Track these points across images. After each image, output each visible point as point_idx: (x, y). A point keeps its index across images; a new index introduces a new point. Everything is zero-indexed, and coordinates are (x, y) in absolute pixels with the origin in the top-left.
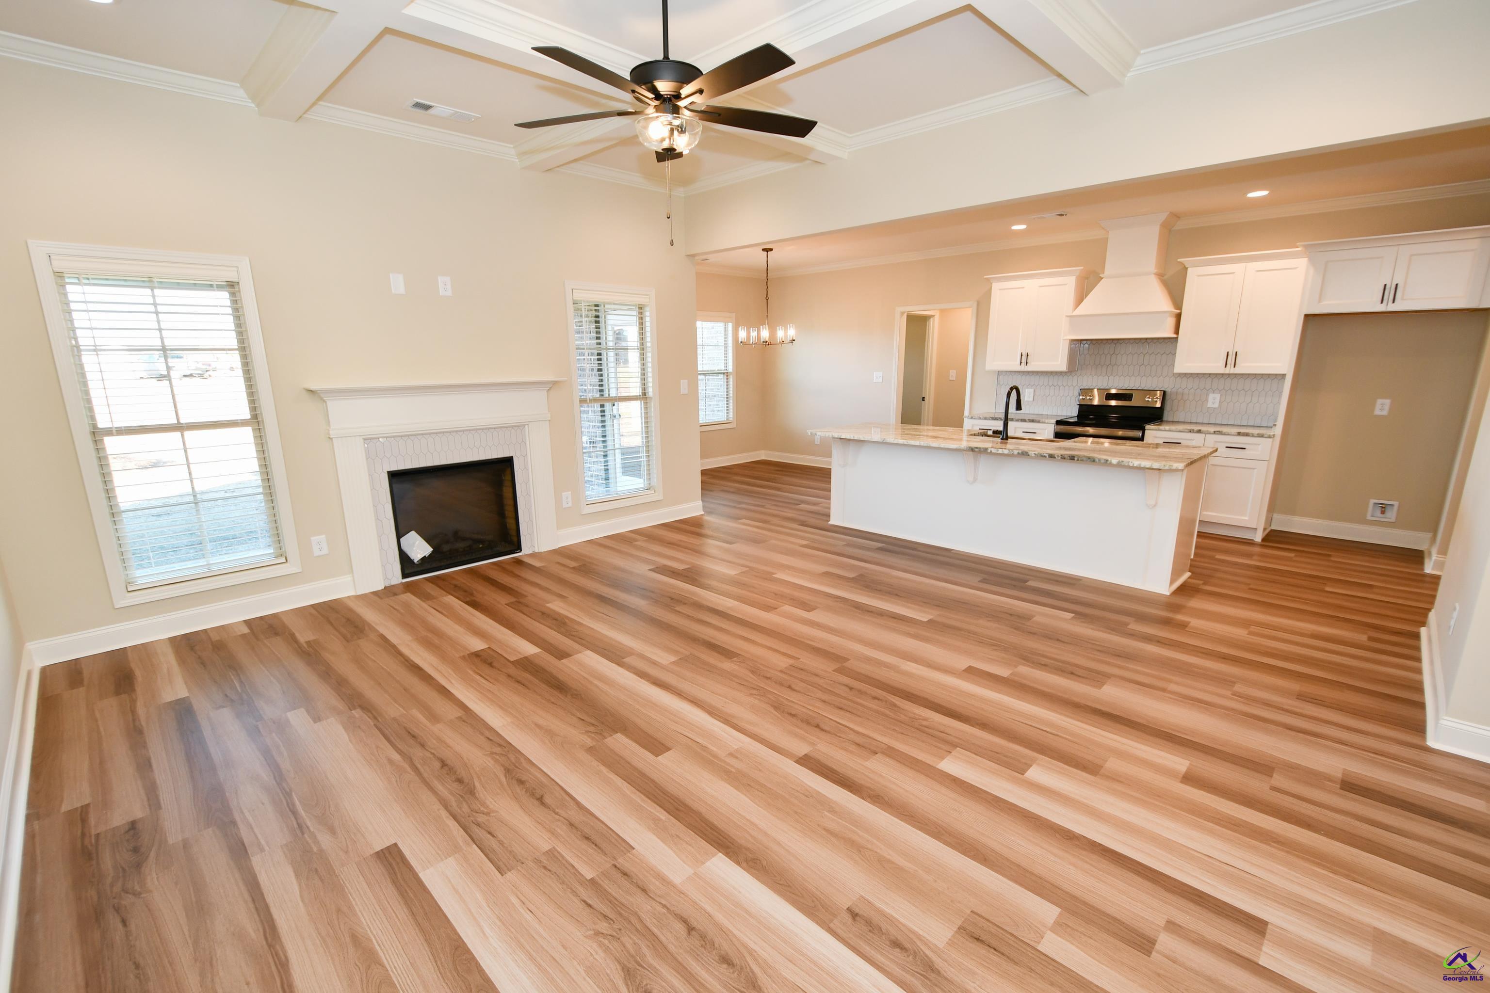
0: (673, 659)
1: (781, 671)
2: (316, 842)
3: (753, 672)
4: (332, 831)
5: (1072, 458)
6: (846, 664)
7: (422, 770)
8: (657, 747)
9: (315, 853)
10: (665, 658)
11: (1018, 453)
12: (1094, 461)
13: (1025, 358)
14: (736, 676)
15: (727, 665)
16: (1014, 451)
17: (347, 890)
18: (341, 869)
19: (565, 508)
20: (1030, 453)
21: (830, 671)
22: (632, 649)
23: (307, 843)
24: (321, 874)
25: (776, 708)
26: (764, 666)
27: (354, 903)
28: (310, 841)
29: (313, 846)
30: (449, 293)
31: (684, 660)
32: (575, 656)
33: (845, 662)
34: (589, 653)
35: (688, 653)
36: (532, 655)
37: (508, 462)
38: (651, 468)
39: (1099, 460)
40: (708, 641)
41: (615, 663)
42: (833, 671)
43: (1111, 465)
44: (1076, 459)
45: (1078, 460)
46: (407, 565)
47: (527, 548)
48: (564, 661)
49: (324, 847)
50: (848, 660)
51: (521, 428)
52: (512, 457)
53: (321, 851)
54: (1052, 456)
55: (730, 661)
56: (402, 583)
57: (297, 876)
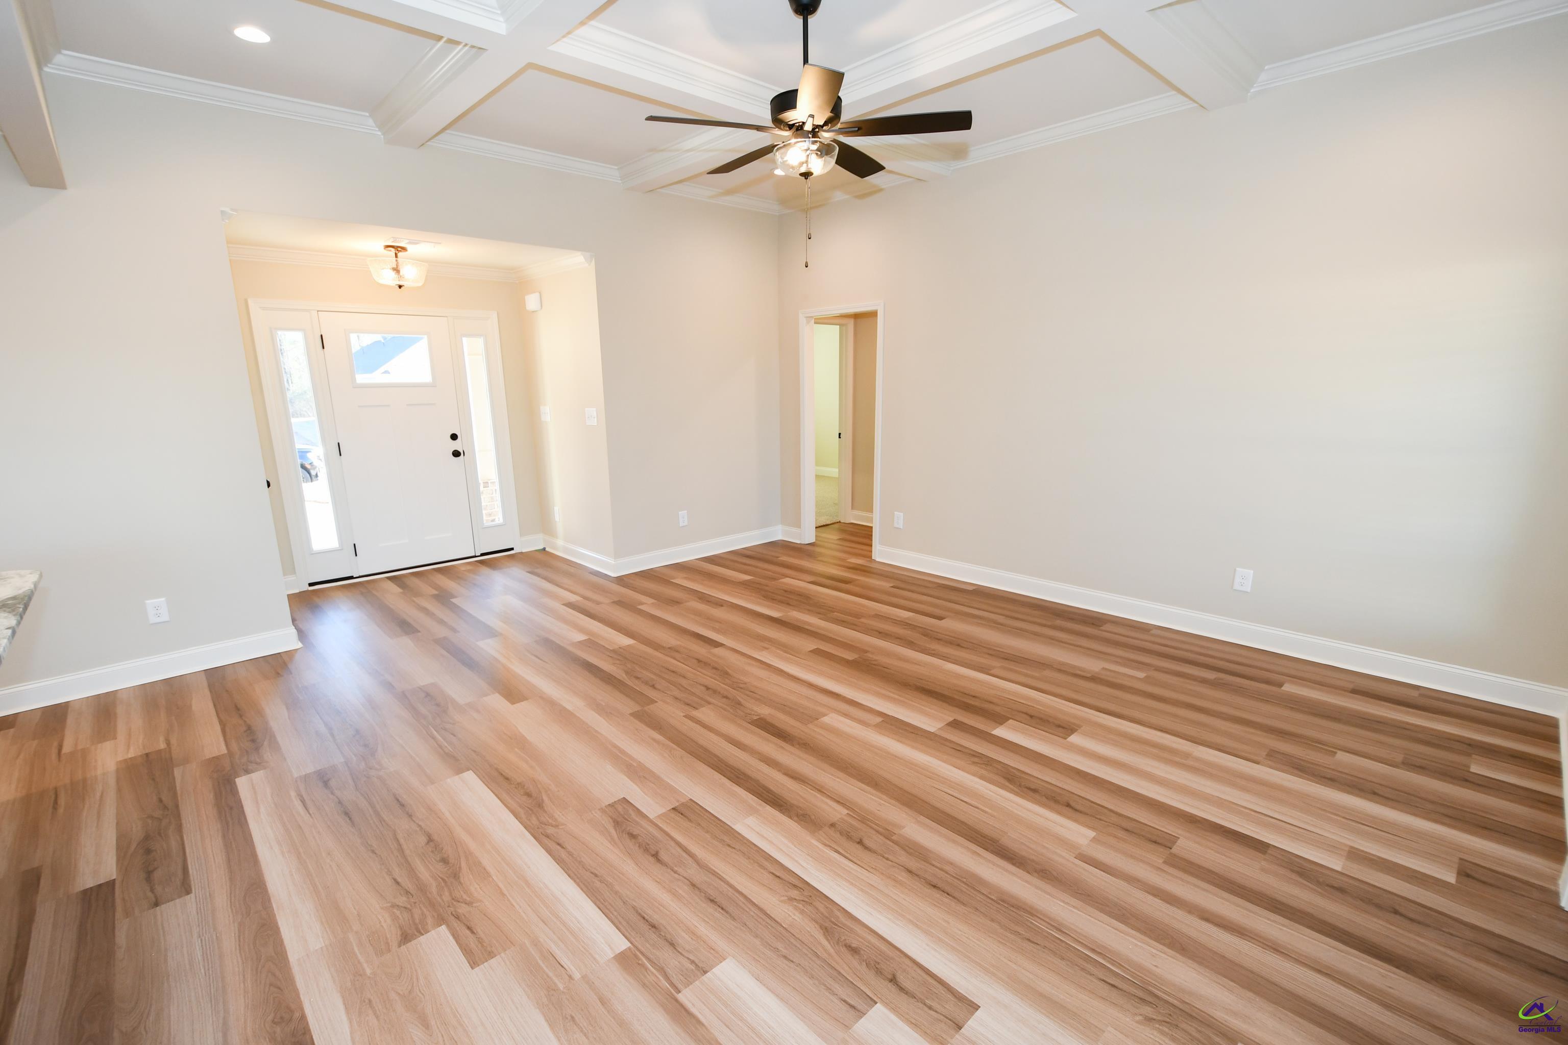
0: (826, 720)
1: (709, 703)
3: (739, 704)
6: (637, 708)
8: (817, 652)
10: (832, 719)
14: (757, 699)
15: (764, 711)
21: (660, 702)
22: (880, 733)
25: (727, 673)
26: (725, 710)
31: (812, 718)
32: (943, 725)
33: (638, 711)
34: (932, 730)
35: (810, 726)
36: (997, 727)
40: (787, 743)
41: (889, 715)
42: (656, 702)
48: (951, 719)
50: (631, 714)
55: (762, 716)
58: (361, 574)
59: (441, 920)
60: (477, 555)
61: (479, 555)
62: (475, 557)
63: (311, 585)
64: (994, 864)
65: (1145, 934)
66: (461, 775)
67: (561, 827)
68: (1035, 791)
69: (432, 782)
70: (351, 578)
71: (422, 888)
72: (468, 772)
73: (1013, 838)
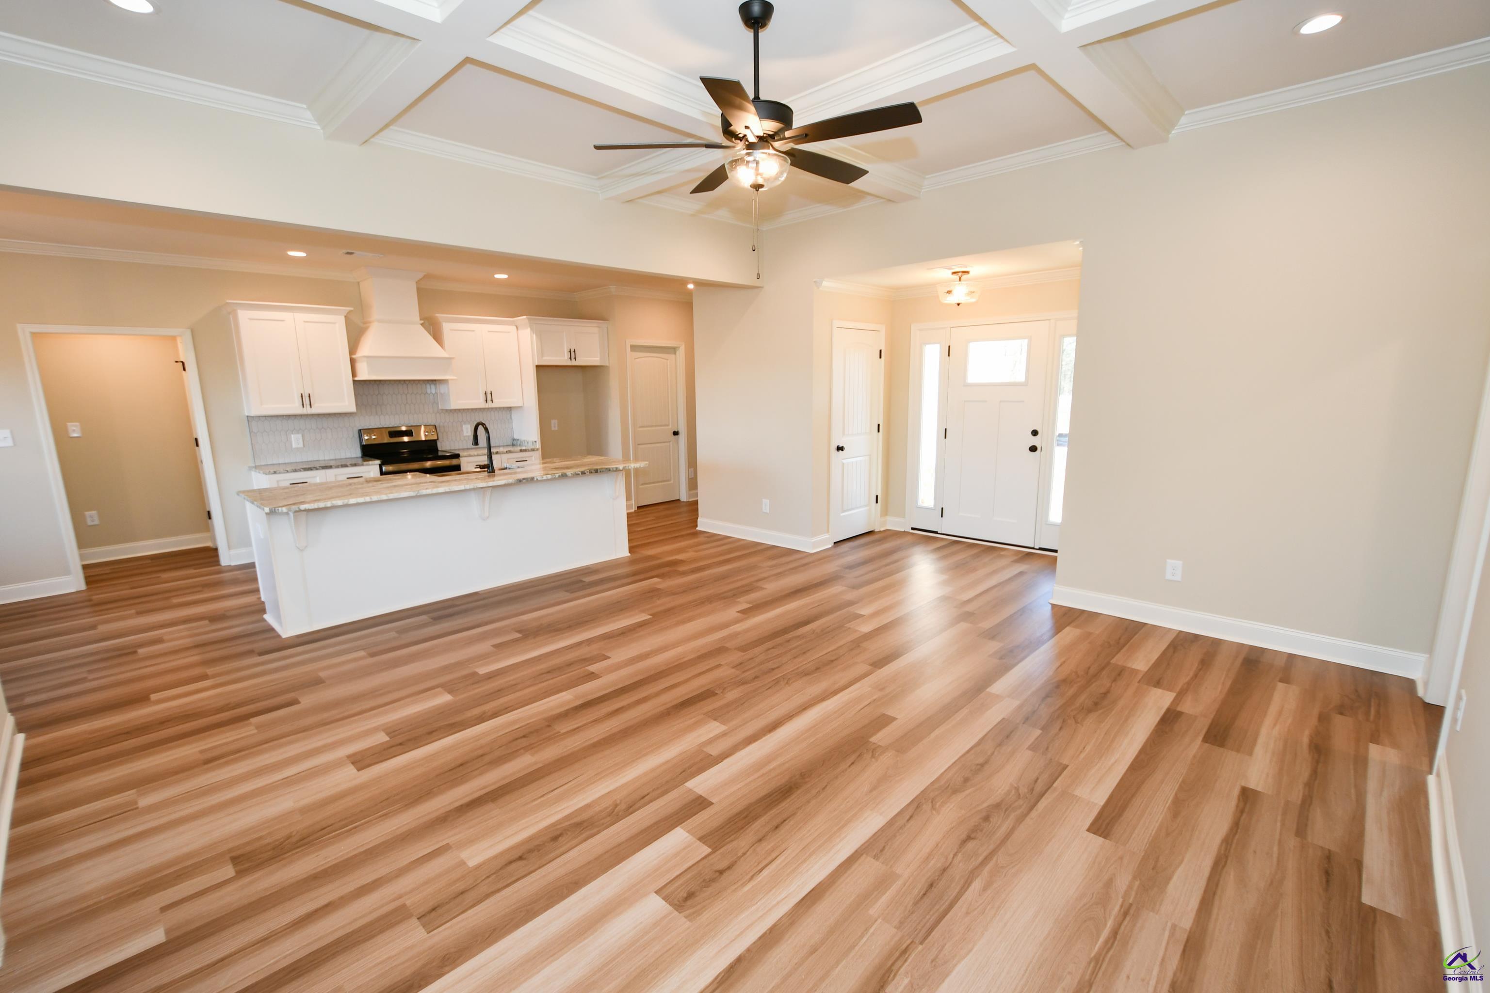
2: (1130, 887)
4: (1109, 883)
5: (596, 471)
7: (985, 854)
9: (1140, 879)
11: (559, 476)
12: (610, 470)
13: (306, 399)
16: (556, 475)
17: (1151, 838)
18: (1138, 852)
20: (568, 474)
23: (1137, 894)
24: (1153, 863)
27: (1155, 829)
28: (1133, 893)
29: (1135, 888)
39: (613, 468)
43: (620, 470)
44: (599, 471)
45: (600, 472)
49: (1130, 878)
53: (1135, 878)
54: (583, 473)
57: (1169, 879)
58: (943, 532)
60: (1035, 547)
61: (1038, 548)
62: (1033, 548)
63: (913, 529)
64: (467, 796)
65: (347, 860)
68: (555, 839)
70: (936, 532)
73: (494, 812)
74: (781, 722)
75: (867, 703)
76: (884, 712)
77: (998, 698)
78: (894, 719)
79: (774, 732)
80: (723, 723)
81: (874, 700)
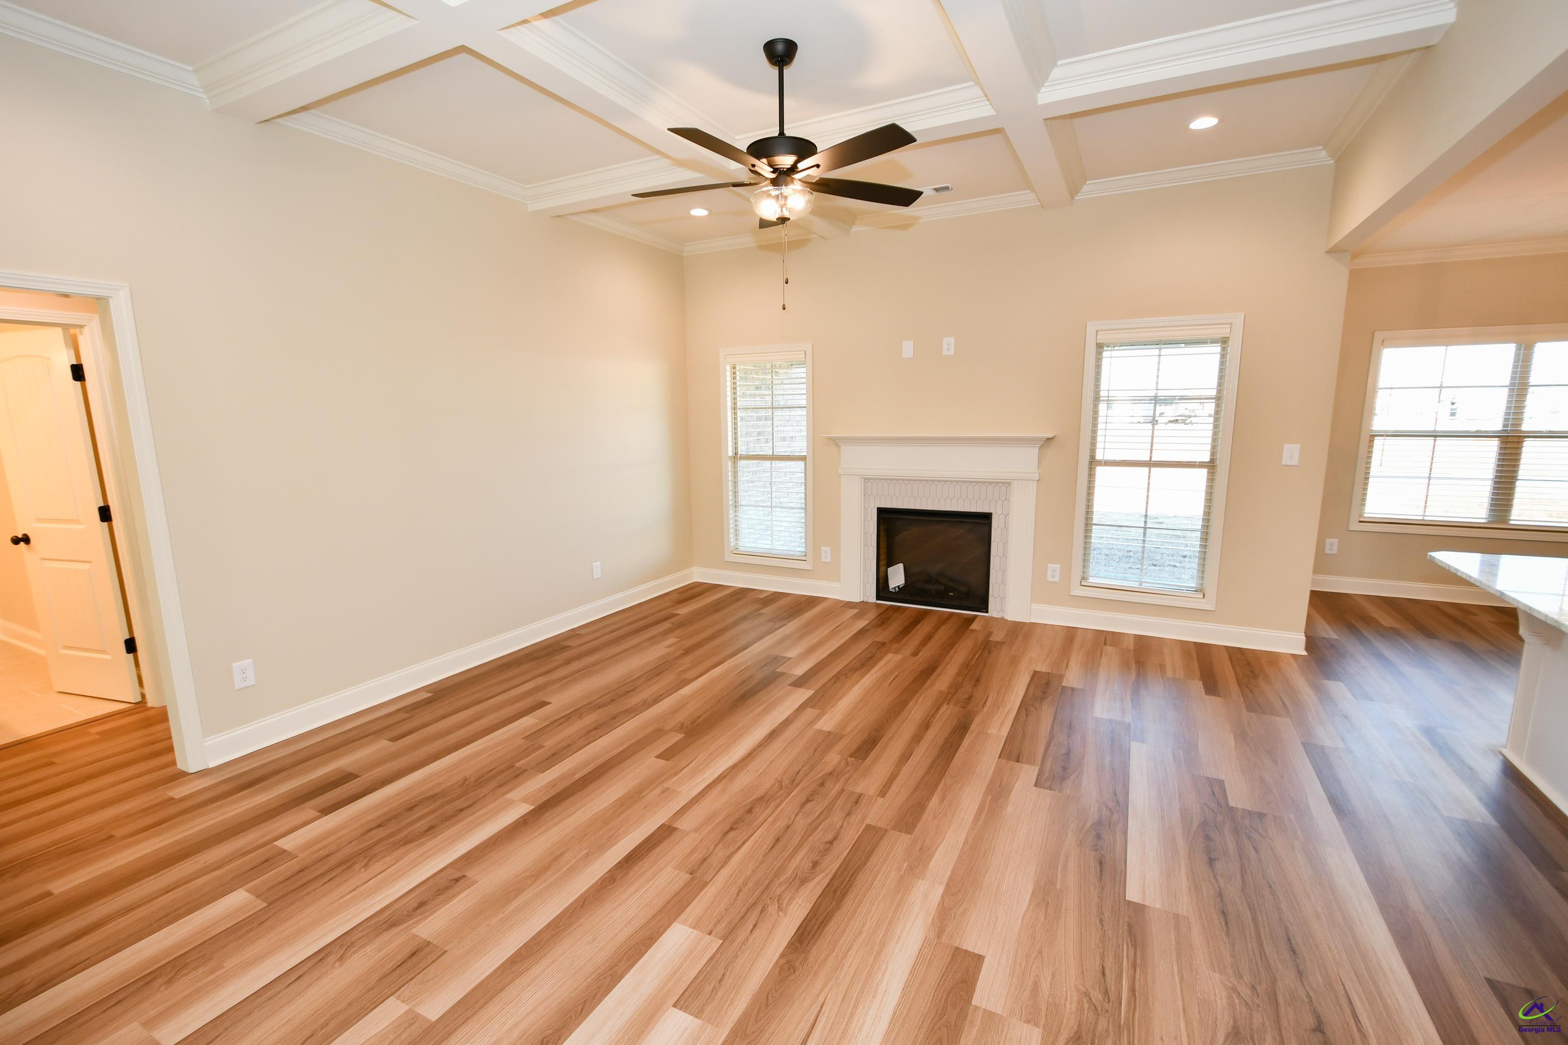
19: (1048, 582)
30: (952, 352)
37: (986, 517)
38: (1206, 563)
46: (882, 589)
47: (995, 610)
51: (1007, 485)
52: (991, 514)
56: (876, 603)
59: (1232, 810)
66: (1142, 903)
67: (1102, 801)
69: (1177, 916)
71: (1236, 831)
72: (1131, 900)
74: (768, 738)
75: (685, 770)
76: (668, 762)
77: (525, 800)
78: (658, 757)
79: (770, 730)
80: (820, 732)
81: (676, 775)
